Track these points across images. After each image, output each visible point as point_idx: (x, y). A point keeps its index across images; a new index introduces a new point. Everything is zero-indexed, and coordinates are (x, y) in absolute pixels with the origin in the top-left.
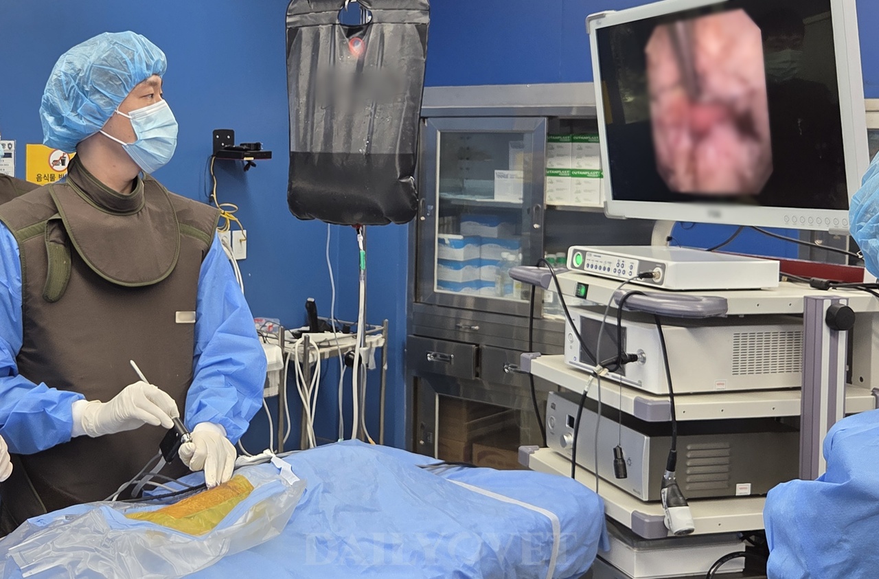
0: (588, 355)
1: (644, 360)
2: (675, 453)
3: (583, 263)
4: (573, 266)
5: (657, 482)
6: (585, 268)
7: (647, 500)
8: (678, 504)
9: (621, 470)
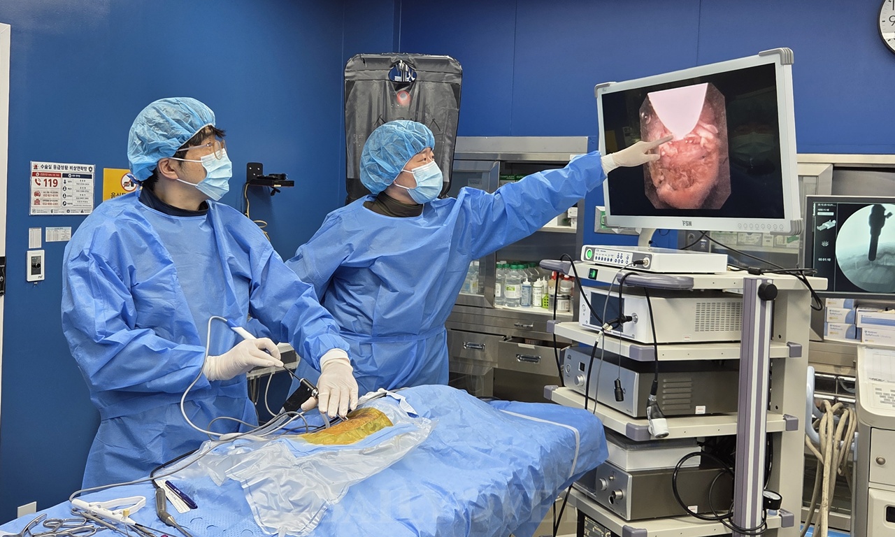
0: (596, 319)
1: (636, 321)
2: (657, 383)
3: (593, 256)
4: (585, 259)
5: (643, 403)
6: (594, 260)
7: (636, 416)
8: (658, 417)
9: (619, 395)
